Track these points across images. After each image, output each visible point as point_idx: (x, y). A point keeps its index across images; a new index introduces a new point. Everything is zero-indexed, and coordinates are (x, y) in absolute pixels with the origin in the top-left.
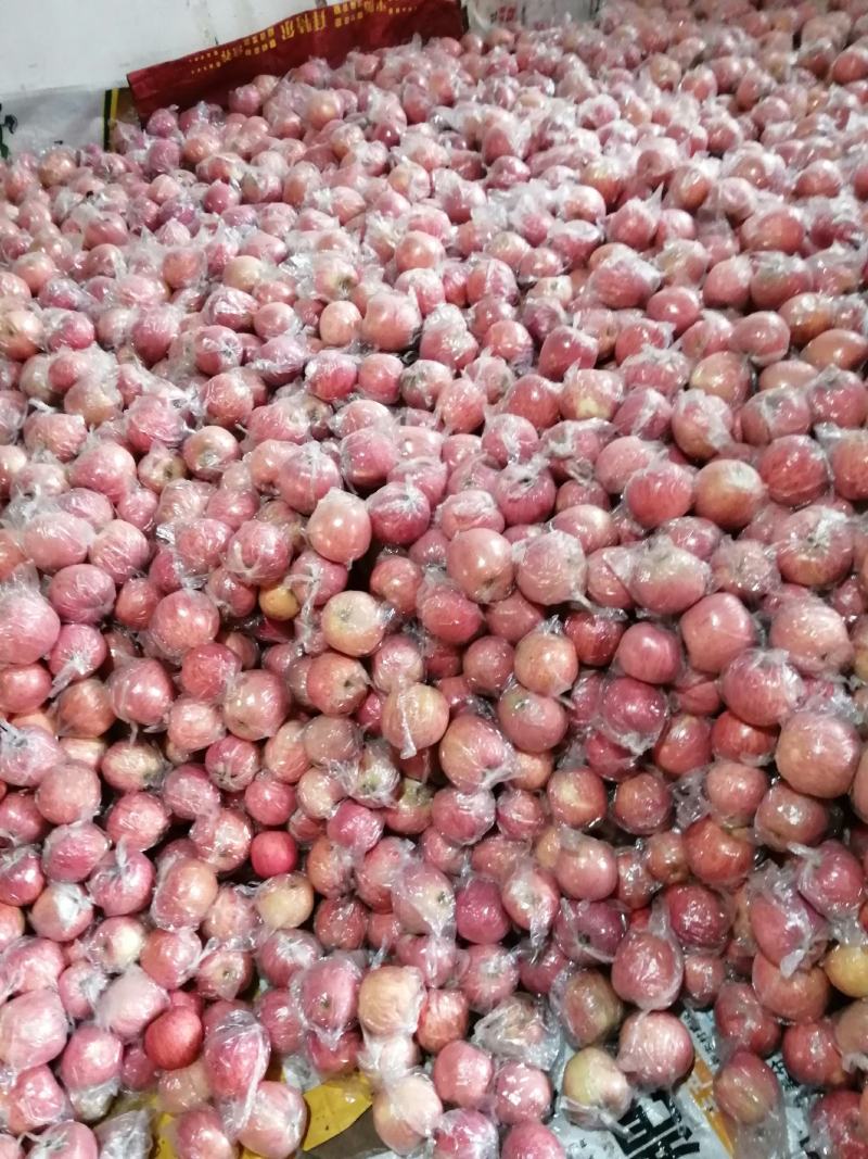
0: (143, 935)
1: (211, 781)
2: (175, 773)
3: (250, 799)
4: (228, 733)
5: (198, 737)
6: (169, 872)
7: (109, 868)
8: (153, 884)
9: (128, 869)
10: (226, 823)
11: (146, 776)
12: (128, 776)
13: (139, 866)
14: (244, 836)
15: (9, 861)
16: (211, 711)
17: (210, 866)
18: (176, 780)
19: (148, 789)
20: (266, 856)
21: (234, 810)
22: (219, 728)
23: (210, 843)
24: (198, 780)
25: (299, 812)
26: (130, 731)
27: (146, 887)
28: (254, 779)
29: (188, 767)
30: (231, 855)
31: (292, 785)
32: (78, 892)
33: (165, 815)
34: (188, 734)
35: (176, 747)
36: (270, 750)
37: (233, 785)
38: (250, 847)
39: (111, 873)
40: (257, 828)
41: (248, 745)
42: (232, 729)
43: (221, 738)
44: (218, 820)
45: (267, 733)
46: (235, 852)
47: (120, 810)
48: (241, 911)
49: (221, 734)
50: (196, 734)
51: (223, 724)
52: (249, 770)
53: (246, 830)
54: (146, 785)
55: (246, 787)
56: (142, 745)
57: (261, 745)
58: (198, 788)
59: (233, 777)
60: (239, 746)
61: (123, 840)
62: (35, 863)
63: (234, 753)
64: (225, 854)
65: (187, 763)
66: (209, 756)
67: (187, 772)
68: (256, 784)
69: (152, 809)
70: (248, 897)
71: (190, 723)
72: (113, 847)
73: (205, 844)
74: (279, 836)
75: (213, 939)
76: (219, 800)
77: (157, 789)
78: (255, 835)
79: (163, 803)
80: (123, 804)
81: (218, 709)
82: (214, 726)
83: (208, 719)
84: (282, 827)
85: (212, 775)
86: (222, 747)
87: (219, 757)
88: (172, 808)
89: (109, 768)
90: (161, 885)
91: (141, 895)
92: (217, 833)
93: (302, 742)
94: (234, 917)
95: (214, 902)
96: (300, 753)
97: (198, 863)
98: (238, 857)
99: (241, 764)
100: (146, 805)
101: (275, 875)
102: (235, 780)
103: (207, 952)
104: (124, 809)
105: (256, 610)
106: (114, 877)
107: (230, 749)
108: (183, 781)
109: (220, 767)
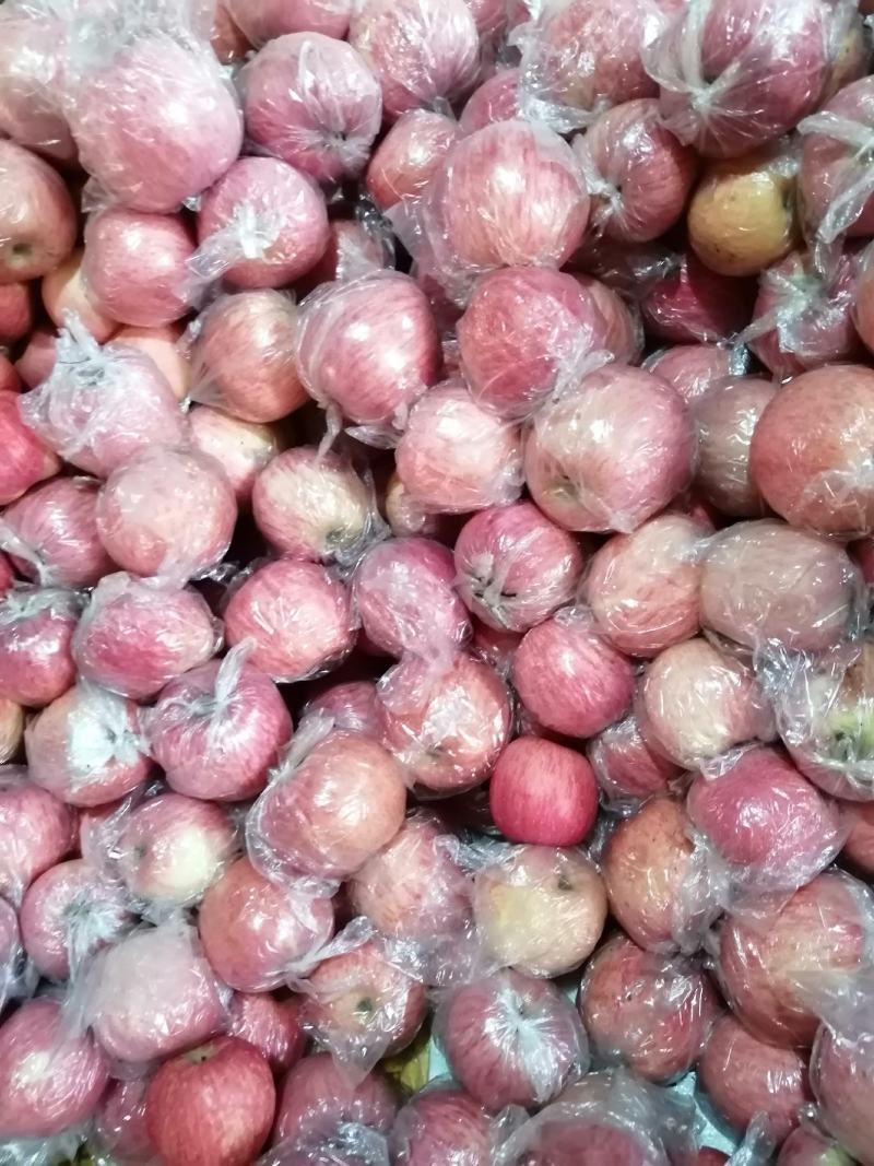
0: (222, 857)
1: (455, 590)
2: (387, 547)
3: (528, 657)
4: (525, 496)
5: (457, 481)
6: (310, 750)
7: (196, 695)
8: (274, 761)
9: (229, 711)
10: (460, 690)
11: (333, 535)
12: (295, 521)
13: (255, 714)
14: (490, 732)
15: (18, 607)
16: (502, 430)
17: (400, 766)
18: (385, 563)
19: (330, 562)
20: (526, 797)
21: (486, 668)
22: (507, 473)
23: (417, 718)
24: (430, 577)
25: (630, 726)
26: (324, 429)
27: (256, 764)
28: (550, 618)
29: (416, 544)
30: (451, 762)
31: (635, 660)
32: (121, 720)
33: (345, 626)
34: (437, 466)
35: (407, 492)
36: (609, 563)
37: (500, 614)
38: (494, 761)
39: (195, 707)
40: (525, 725)
41: (560, 535)
42: (534, 487)
43: (504, 501)
44: (446, 678)
45: (618, 521)
46: (460, 760)
47: (259, 584)
48: (436, 893)
49: (509, 489)
50: (454, 472)
51: (520, 472)
52: (545, 593)
53: (498, 722)
54: (326, 553)
55: (527, 628)
56: (342, 468)
57: (590, 544)
58: (423, 594)
59: (507, 595)
60: (540, 532)
61: (244, 645)
62: (61, 631)
63: (524, 543)
64: (439, 753)
65: (419, 534)
66: (467, 535)
67: (413, 553)
68: (549, 629)
69: (323, 604)
70: (461, 870)
71: (448, 442)
72: (221, 655)
73: (403, 718)
74: (566, 760)
75: (359, 921)
76: (460, 636)
77: (344, 568)
78: (514, 736)
79: (348, 600)
80: (269, 575)
81: (521, 431)
82: (501, 466)
83: (491, 444)
84: (578, 744)
85: (463, 577)
86: (503, 522)
87: (488, 543)
88: (363, 616)
89: (264, 492)
90: (287, 768)
91: (240, 776)
92: (435, 704)
93: (699, 569)
94: (418, 897)
95: (385, 848)
96: (683, 592)
97: (375, 752)
98: (461, 773)
99: (532, 575)
100: (315, 593)
101: (534, 843)
102: (509, 604)
103: (340, 946)
104: (268, 587)
105: (675, 234)
106: (197, 717)
107: (517, 532)
108: (400, 569)
109: (485, 563)
